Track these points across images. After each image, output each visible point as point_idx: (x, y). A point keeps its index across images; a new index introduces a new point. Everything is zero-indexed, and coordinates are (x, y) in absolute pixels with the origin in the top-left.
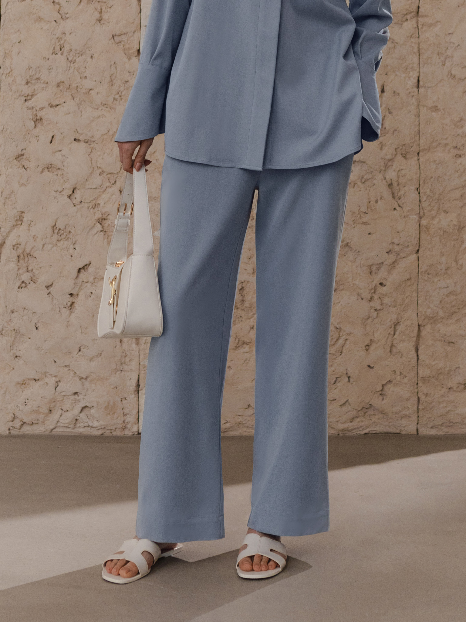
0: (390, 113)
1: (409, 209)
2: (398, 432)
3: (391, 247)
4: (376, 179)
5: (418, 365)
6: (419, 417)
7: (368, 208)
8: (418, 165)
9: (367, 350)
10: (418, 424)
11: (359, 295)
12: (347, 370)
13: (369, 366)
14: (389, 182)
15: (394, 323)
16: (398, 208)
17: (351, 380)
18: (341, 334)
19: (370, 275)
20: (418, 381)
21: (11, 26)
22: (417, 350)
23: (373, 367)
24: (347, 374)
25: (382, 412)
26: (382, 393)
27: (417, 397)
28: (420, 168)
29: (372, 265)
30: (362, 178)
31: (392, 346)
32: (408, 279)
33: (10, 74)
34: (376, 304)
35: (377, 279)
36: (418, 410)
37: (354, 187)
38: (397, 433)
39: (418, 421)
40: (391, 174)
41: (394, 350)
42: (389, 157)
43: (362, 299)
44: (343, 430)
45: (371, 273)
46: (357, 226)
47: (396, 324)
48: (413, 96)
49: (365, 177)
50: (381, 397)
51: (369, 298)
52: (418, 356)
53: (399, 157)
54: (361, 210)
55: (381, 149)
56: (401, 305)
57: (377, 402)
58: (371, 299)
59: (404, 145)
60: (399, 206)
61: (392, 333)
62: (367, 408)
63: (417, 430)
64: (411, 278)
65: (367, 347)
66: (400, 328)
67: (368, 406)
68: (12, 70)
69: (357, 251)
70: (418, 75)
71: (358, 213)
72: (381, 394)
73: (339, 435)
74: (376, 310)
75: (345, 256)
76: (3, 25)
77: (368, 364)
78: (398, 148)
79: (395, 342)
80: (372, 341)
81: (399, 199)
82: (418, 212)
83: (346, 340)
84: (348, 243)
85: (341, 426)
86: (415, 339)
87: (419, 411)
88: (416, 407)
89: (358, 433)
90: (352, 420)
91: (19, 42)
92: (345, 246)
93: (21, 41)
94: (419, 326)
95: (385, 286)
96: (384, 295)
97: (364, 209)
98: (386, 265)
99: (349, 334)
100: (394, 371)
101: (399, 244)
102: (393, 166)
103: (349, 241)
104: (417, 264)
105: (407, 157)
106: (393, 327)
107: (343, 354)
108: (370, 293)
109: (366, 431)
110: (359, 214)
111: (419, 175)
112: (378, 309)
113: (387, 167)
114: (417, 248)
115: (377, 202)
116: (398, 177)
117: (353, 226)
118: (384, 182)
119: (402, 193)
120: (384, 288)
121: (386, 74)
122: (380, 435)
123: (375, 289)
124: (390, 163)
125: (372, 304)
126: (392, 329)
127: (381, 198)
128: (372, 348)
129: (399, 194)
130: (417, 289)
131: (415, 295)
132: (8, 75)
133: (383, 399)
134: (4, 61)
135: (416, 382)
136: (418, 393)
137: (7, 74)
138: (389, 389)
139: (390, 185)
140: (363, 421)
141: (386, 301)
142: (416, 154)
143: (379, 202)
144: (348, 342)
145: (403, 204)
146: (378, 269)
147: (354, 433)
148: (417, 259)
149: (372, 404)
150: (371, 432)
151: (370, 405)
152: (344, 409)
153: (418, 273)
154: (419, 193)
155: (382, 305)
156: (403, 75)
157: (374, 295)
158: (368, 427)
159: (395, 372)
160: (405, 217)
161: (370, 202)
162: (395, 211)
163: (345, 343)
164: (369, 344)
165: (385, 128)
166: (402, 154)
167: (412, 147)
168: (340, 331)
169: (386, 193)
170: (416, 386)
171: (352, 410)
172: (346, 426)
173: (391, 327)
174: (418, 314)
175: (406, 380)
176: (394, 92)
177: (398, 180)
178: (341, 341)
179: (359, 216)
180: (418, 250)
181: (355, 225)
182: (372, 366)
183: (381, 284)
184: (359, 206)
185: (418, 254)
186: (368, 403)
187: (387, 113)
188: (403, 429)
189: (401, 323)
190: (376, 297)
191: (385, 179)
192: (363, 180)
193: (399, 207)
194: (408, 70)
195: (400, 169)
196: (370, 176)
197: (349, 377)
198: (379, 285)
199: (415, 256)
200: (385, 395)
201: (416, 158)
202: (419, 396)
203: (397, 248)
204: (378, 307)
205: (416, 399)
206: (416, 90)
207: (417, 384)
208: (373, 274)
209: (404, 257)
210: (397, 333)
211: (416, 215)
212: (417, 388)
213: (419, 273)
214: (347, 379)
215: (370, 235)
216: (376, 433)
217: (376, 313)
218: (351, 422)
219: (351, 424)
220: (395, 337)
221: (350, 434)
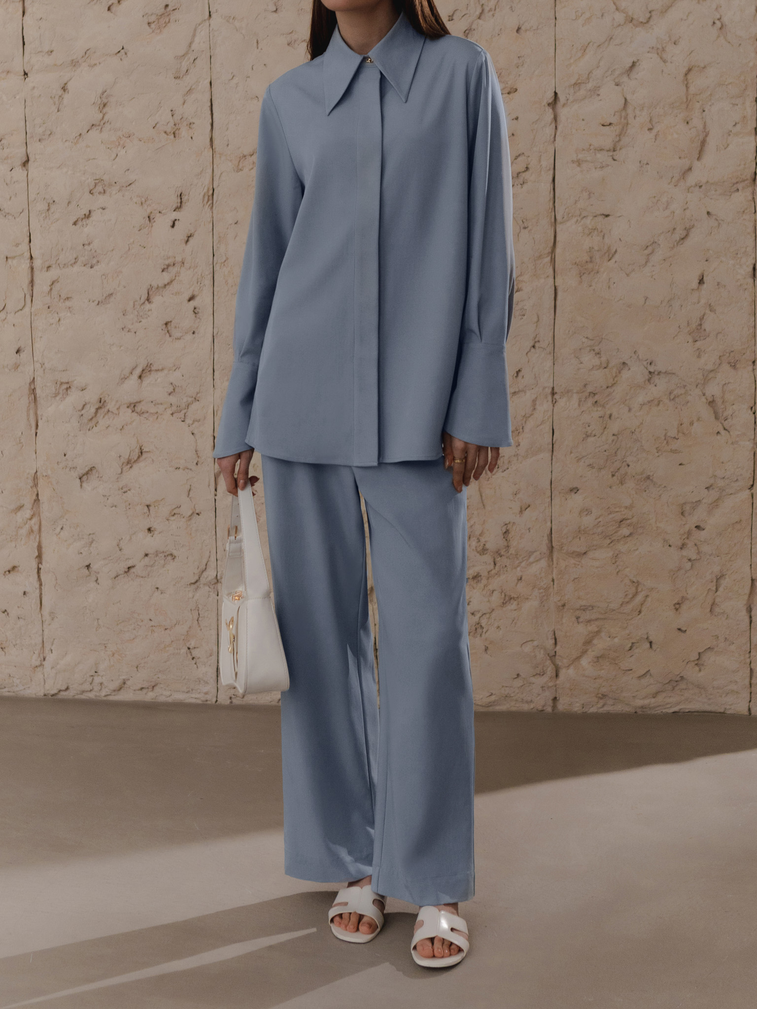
0: (712, 310)
1: (739, 433)
2: (722, 711)
3: (712, 481)
4: (690, 395)
5: (750, 628)
6: (752, 694)
7: (678, 432)
8: (753, 378)
9: (677, 610)
10: (750, 701)
11: (665, 541)
12: (647, 633)
13: (679, 629)
14: (711, 400)
15: (716, 576)
16: (723, 432)
17: (653, 646)
18: (639, 590)
19: (682, 516)
20: (750, 649)
21: (226, 202)
22: (750, 610)
23: (686, 631)
24: (647, 638)
25: (698, 686)
26: (698, 662)
27: (749, 669)
28: (755, 381)
29: (685, 503)
30: (670, 393)
31: (713, 604)
32: (736, 522)
33: (225, 263)
34: (691, 552)
35: (692, 521)
36: (751, 684)
37: (658, 405)
38: (720, 713)
39: (751, 698)
40: (713, 389)
41: (717, 610)
42: (710, 367)
43: (670, 546)
44: (642, 707)
45: (682, 513)
46: (662, 454)
47: (719, 579)
48: (745, 289)
49: (675, 392)
50: (697, 668)
51: (680, 544)
52: (751, 617)
53: (726, 367)
54: (669, 434)
55: (699, 357)
56: (727, 554)
57: (692, 673)
58: (683, 547)
59: (732, 351)
60: (725, 429)
61: (714, 588)
62: (676, 681)
63: (749, 710)
64: (741, 520)
65: (677, 606)
66: (724, 583)
67: (678, 678)
68: (227, 259)
69: (663, 486)
70: (753, 262)
71: (663, 438)
72: (696, 664)
73: (636, 712)
74: (690, 560)
75: (645, 491)
76: (217, 201)
77: (679, 627)
78: (724, 355)
79: (717, 600)
80: (684, 599)
81: (725, 421)
82: (753, 437)
83: (647, 596)
84: (649, 476)
85: (639, 703)
86: (746, 597)
87: (753, 686)
88: (748, 680)
89: (664, 711)
90: (655, 696)
91: (236, 223)
92: (644, 480)
93: (239, 222)
94: (752, 580)
95: (704, 529)
96: (701, 541)
97: (673, 433)
98: (705, 503)
99: (652, 589)
100: (716, 636)
101: (724, 478)
102: (716, 378)
103: (651, 474)
104: (751, 503)
105: (738, 366)
106: (715, 581)
107: (643, 614)
108: (681, 538)
109: (676, 709)
110: (665, 439)
111: (754, 391)
112: (692, 559)
113: (706, 380)
114: (752, 483)
115: (692, 424)
116: (724, 392)
117: (657, 454)
118: (703, 399)
119: (728, 412)
120: (703, 533)
121: (707, 261)
122: (696, 714)
123: (689, 533)
124: (711, 375)
125: (685, 552)
126: (714, 583)
127: (698, 420)
128: (684, 607)
129: (725, 415)
130: (750, 534)
131: (747, 541)
132: (223, 265)
133: (700, 670)
134: (218, 247)
135: (749, 651)
136: (750, 663)
137: (221, 263)
138: (710, 659)
139: (712, 403)
140: (670, 697)
141: (705, 548)
142: (751, 363)
143: (696, 424)
144: (649, 599)
145: (731, 426)
146: (694, 509)
147: (658, 712)
148: (750, 497)
149: (685, 677)
150: (682, 711)
151: (680, 677)
152: (644, 681)
153: (752, 514)
154: (754, 413)
155: (699, 553)
156: (731, 262)
157: (686, 541)
158: (678, 704)
159: (718, 637)
160: (732, 443)
161: (681, 425)
162: (719, 437)
163: (645, 601)
164: (680, 602)
165: (705, 330)
166: (729, 363)
167: (744, 354)
168: (638, 585)
169: (706, 413)
170: (747, 655)
171: (656, 682)
172: (646, 702)
173: (712, 582)
174: (751, 565)
175: (733, 647)
176: (718, 284)
177: (723, 397)
178: (640, 598)
179: (665, 442)
180: (752, 486)
181: (660, 453)
182: (684, 629)
183: (697, 527)
184: (666, 430)
185: (752, 491)
186: (678, 675)
187: (708, 311)
188: (728, 707)
189: (727, 576)
190: (690, 544)
191: (704, 395)
192: (672, 397)
193: (725, 431)
194: (739, 256)
195: (727, 382)
196: (683, 391)
197: (651, 643)
198: (695, 529)
199: (747, 493)
200: (703, 665)
201: (750, 368)
202: (752, 667)
203: (721, 483)
204: (694, 557)
205: (748, 671)
206: (751, 281)
207: (750, 652)
208: (686, 514)
209: (731, 494)
210: (721, 589)
211: (749, 441)
212: (750, 657)
213: (754, 514)
214: (648, 645)
215: (681, 466)
216: (689, 712)
217: (690, 564)
218: (654, 697)
219: (653, 700)
220: (718, 593)
221: (653, 712)
